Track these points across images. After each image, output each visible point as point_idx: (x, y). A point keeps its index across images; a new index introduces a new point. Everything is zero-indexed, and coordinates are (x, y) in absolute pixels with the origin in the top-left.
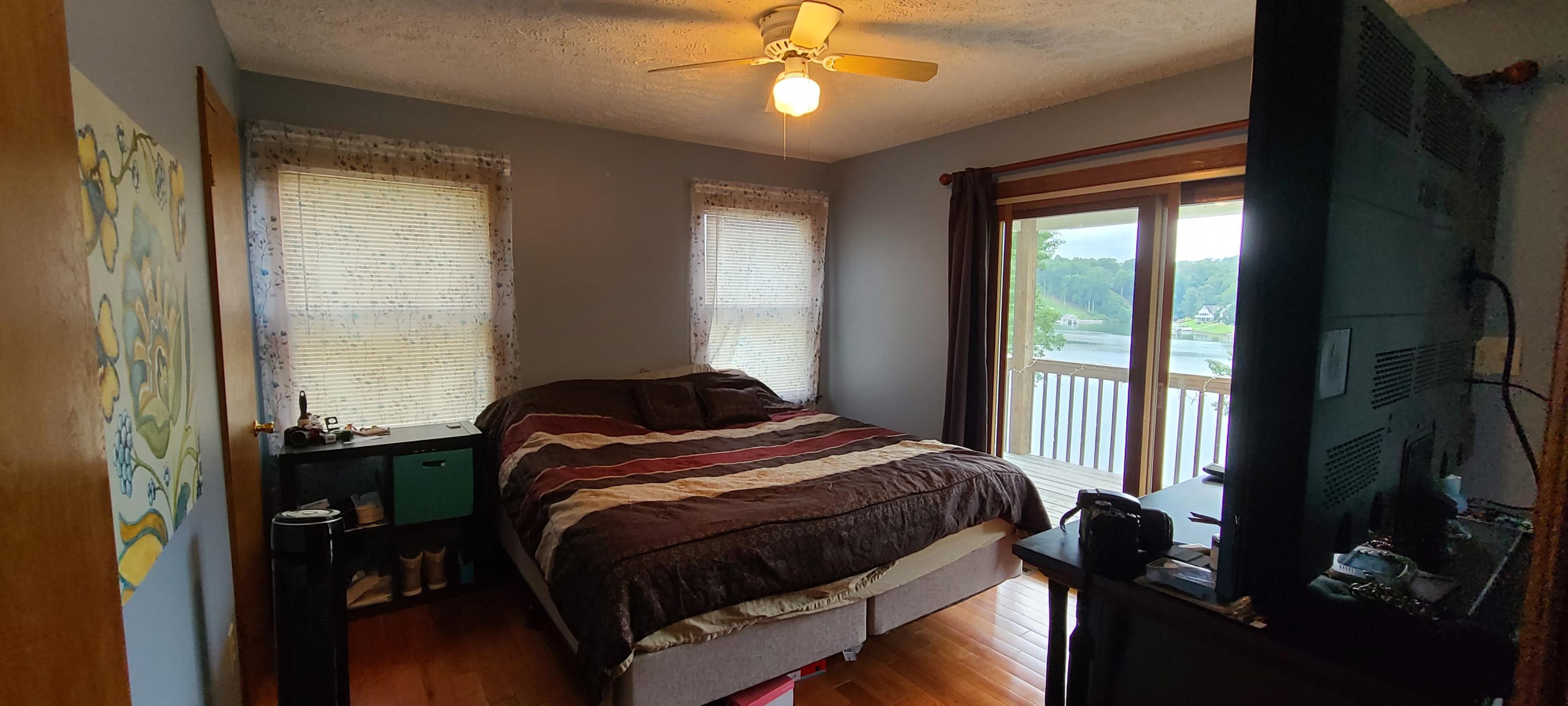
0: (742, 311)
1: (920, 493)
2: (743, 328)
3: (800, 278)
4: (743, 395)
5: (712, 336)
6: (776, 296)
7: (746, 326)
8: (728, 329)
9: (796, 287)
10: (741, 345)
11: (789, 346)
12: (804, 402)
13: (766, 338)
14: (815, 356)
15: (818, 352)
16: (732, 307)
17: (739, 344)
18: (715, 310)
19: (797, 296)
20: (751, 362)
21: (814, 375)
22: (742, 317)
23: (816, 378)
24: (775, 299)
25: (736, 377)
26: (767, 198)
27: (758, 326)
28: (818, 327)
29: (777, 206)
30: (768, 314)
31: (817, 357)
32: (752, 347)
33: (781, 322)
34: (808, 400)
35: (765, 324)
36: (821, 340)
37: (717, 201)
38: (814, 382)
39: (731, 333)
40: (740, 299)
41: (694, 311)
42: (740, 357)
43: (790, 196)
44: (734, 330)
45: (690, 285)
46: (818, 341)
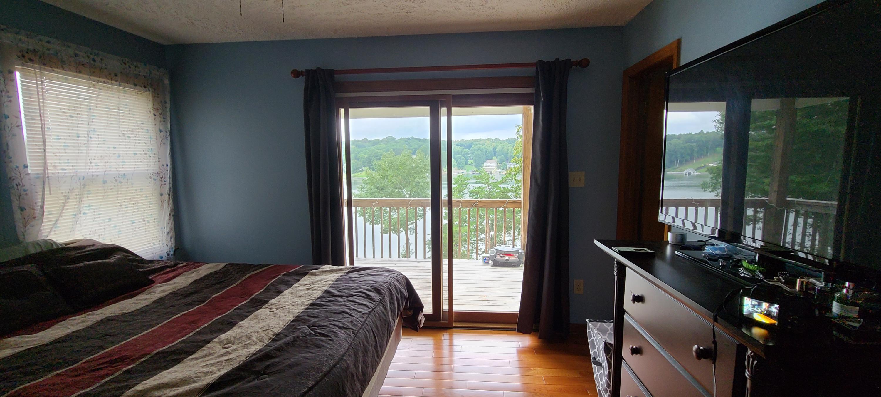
0: (83, 179)
1: (373, 309)
2: (86, 196)
3: (148, 146)
4: (114, 264)
5: (47, 208)
6: (123, 162)
7: (89, 194)
8: (68, 198)
9: (146, 154)
10: (84, 213)
11: (143, 208)
12: (164, 257)
13: (116, 203)
14: (170, 215)
15: (171, 211)
16: (72, 175)
17: (82, 212)
18: (47, 179)
19: (147, 162)
20: (100, 229)
21: (170, 232)
22: (84, 185)
23: (172, 233)
24: (122, 165)
25: (92, 248)
26: (104, 65)
27: (106, 192)
28: (170, 189)
29: (116, 75)
30: (116, 180)
31: (172, 215)
32: (99, 214)
33: (132, 187)
34: (168, 255)
35: (113, 190)
36: (173, 201)
37: (38, 57)
38: (171, 238)
39: (73, 202)
40: (80, 166)
41: (16, 182)
42: (85, 226)
43: (130, 67)
44: (76, 198)
45: (5, 152)
46: (171, 202)
